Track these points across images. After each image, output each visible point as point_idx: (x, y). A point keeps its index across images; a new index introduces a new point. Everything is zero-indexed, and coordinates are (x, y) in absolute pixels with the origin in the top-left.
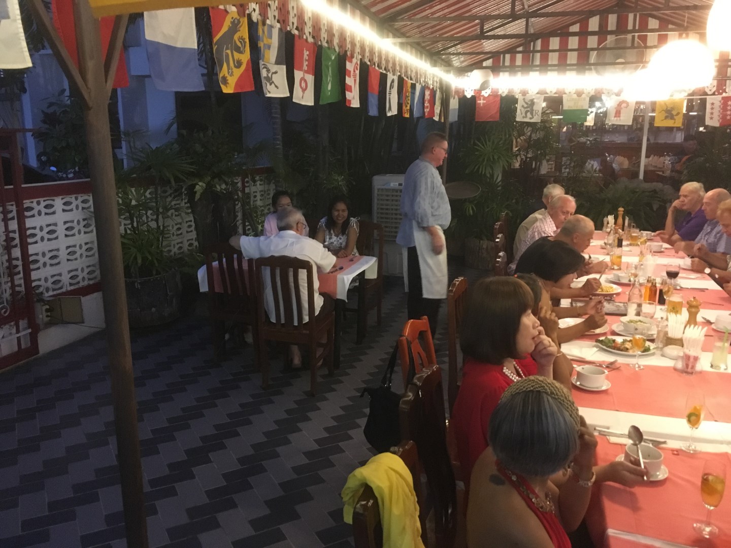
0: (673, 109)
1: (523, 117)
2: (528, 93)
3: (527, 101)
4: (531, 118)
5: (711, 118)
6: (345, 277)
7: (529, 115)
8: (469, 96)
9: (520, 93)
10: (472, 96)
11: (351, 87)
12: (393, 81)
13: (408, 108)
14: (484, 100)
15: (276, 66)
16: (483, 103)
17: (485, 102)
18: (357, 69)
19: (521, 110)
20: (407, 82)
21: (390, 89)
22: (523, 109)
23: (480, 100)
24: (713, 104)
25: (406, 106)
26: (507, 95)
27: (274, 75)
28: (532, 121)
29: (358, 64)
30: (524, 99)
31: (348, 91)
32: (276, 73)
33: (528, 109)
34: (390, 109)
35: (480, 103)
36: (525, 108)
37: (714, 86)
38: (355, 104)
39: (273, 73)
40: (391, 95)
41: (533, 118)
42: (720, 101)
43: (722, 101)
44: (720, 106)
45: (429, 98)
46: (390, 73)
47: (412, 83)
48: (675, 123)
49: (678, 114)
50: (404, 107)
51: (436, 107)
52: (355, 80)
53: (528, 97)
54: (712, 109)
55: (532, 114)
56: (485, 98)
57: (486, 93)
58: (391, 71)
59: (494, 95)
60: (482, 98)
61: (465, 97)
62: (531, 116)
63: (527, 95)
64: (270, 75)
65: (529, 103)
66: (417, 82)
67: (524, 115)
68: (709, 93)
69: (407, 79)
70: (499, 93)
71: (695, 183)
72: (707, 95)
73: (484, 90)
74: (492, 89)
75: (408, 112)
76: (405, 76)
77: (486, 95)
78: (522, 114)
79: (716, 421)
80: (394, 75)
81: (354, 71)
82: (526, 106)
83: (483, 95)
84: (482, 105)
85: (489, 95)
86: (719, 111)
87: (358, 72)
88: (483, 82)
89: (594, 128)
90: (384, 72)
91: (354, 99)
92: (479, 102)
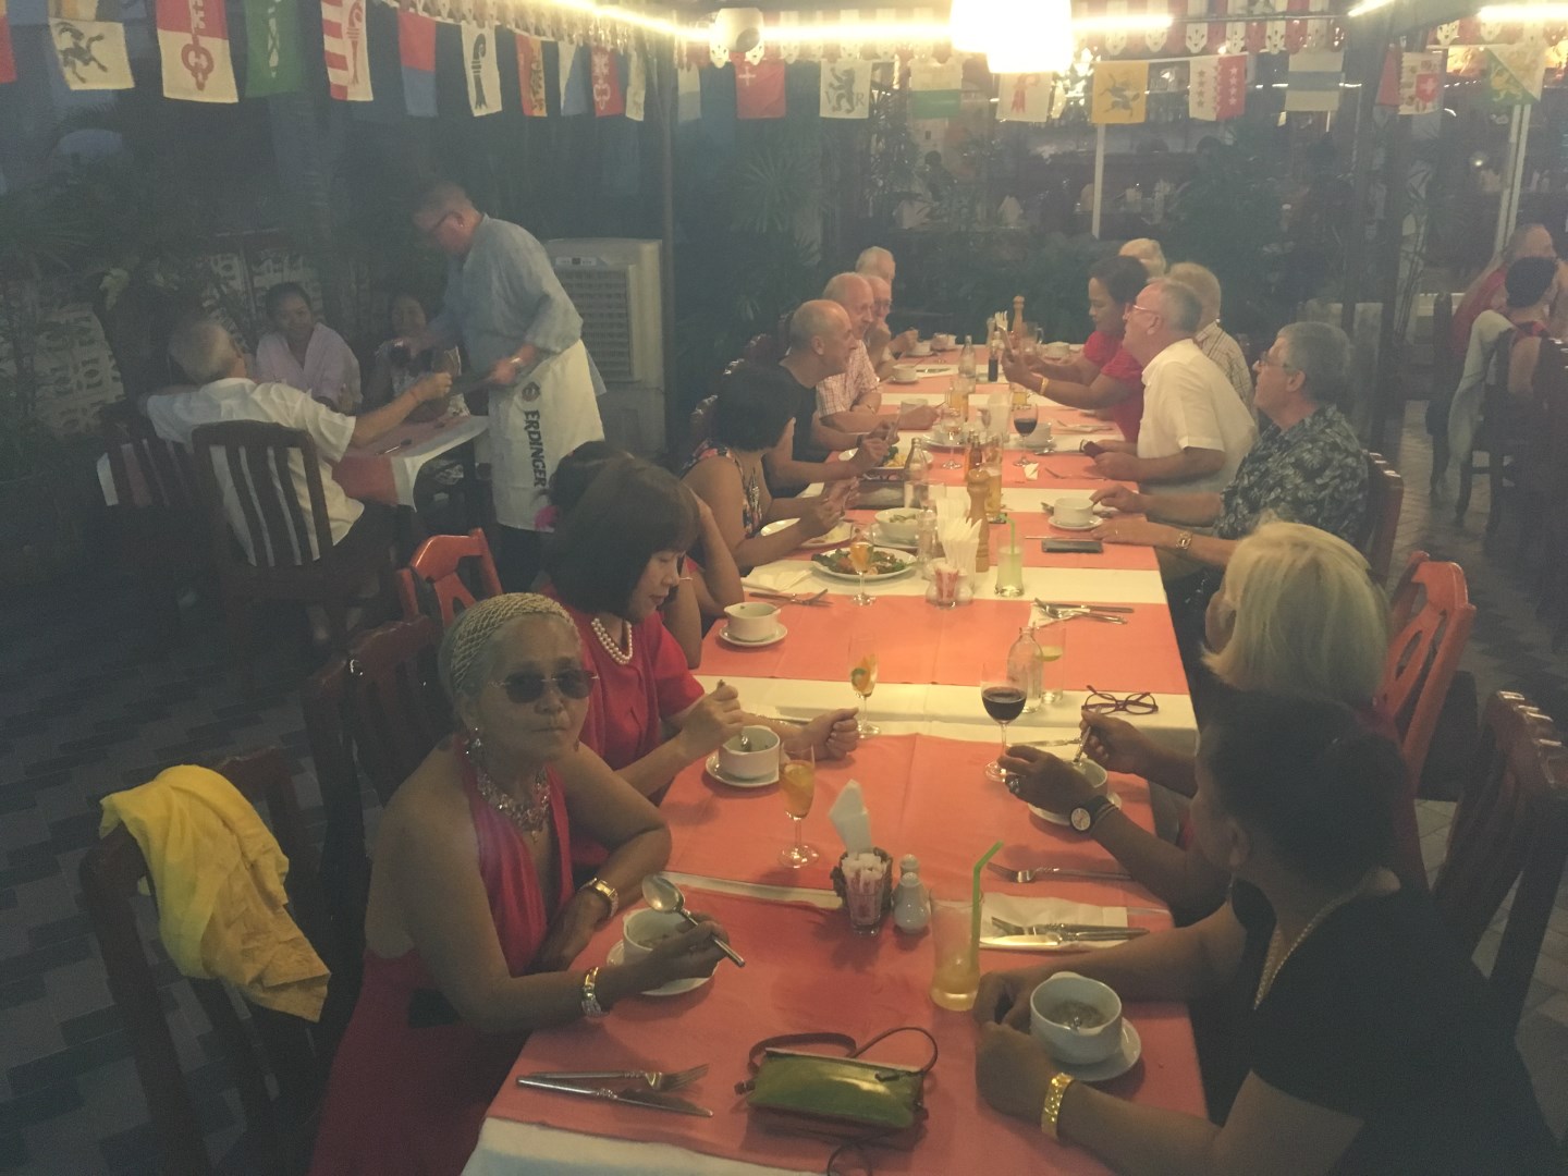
0: (1126, 85)
1: (834, 109)
2: (840, 57)
3: (838, 73)
4: (849, 111)
5: (1201, 104)
6: (408, 461)
7: (844, 103)
8: (720, 65)
9: (823, 57)
10: (727, 64)
11: (343, 58)
12: (481, 40)
13: (542, 94)
14: (751, 71)
15: (98, 23)
16: (750, 79)
17: (754, 76)
18: (359, 19)
19: (827, 93)
20: (525, 41)
21: (476, 56)
22: (831, 91)
23: (744, 73)
24: (1202, 74)
25: (535, 93)
26: (797, 62)
27: (94, 44)
28: (852, 116)
29: (360, 9)
30: (833, 70)
31: (333, 66)
32: (100, 38)
33: (842, 91)
34: (481, 101)
35: (744, 79)
36: (834, 88)
37: (1203, 36)
38: (362, 92)
39: (92, 40)
40: (482, 70)
41: (853, 109)
42: (1216, 68)
43: (1220, 68)
44: (1216, 78)
45: (606, 71)
46: (468, 23)
47: (543, 43)
48: (1131, 115)
49: (1136, 97)
50: (526, 95)
51: (630, 91)
52: (355, 44)
53: (841, 66)
54: (1201, 84)
55: (850, 101)
56: (753, 69)
57: (754, 56)
58: (470, 17)
59: (772, 58)
60: (747, 68)
61: (712, 65)
62: (848, 107)
63: (839, 60)
64: (83, 44)
65: (844, 78)
66: (562, 38)
67: (834, 102)
68: (1194, 50)
69: (525, 34)
70: (782, 58)
71: (1143, 240)
72: (1189, 54)
73: (749, 49)
74: (766, 48)
75: (541, 105)
76: (517, 26)
77: (756, 62)
78: (830, 102)
79: (934, 683)
80: (481, 26)
81: (352, 23)
82: (836, 84)
83: (749, 63)
84: (748, 84)
85: (762, 62)
86: (1215, 89)
87: (362, 26)
88: (744, 33)
89: (1063, 123)
90: (450, 21)
91: (355, 82)
92: (741, 76)
